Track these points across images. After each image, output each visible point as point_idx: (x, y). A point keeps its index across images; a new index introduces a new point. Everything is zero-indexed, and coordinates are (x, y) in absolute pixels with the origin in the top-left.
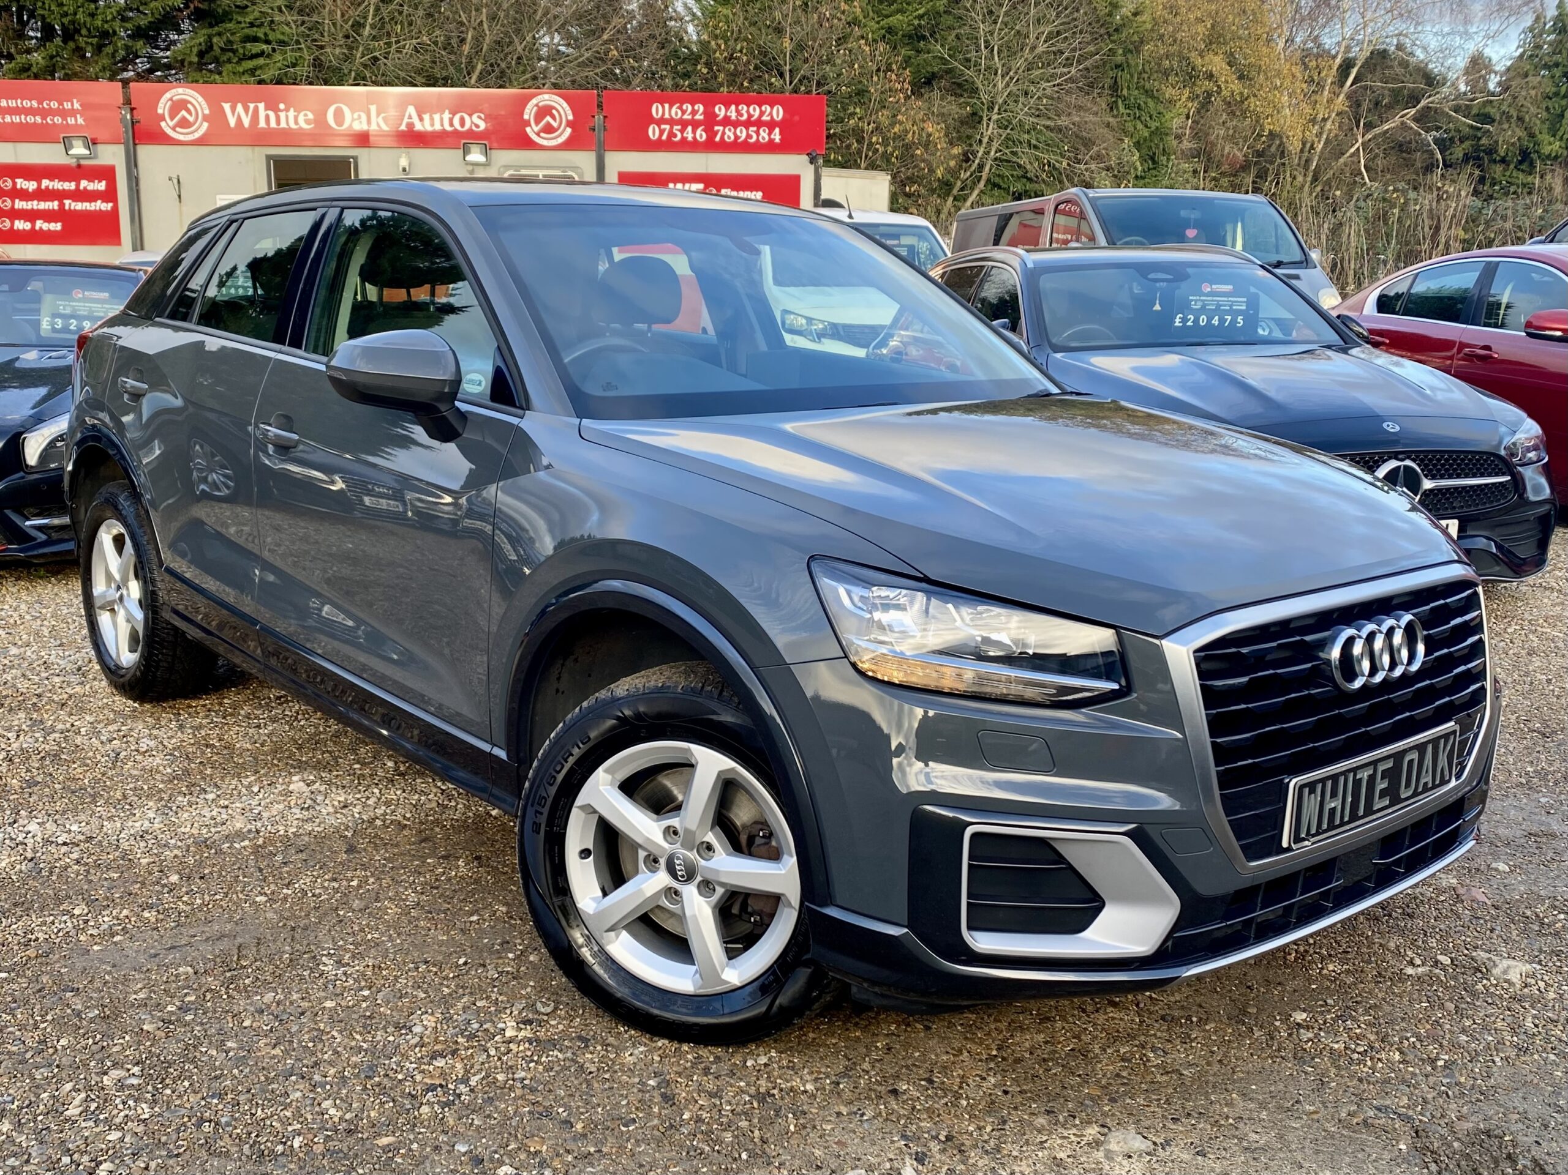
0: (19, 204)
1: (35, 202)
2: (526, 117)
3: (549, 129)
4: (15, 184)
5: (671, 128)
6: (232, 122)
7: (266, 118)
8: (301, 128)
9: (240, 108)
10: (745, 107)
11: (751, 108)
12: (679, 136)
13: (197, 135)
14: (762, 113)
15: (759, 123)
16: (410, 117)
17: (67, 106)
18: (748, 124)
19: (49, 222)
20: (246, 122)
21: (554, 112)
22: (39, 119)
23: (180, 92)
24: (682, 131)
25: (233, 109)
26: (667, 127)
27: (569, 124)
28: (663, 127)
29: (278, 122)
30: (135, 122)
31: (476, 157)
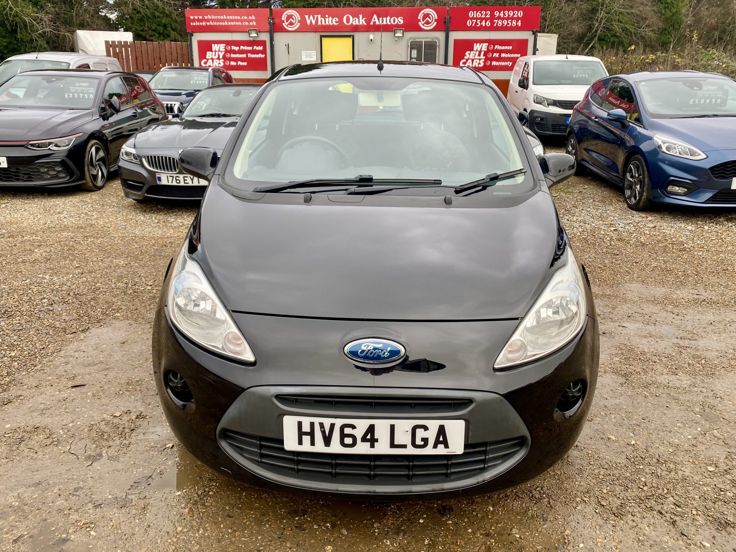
0: (233, 56)
1: (238, 55)
2: (419, 18)
3: (428, 23)
4: (231, 48)
5: (476, 21)
6: (308, 23)
7: (321, 21)
8: (333, 25)
9: (311, 17)
10: (507, 12)
11: (510, 12)
12: (479, 24)
13: (296, 28)
14: (514, 14)
15: (512, 18)
16: (374, 19)
17: (250, 18)
18: (507, 19)
19: (242, 62)
20: (314, 23)
21: (430, 16)
22: (240, 23)
23: (290, 12)
24: (481, 22)
25: (309, 18)
26: (475, 21)
27: (436, 20)
28: (473, 20)
29: (325, 22)
30: (274, 24)
31: (399, 34)
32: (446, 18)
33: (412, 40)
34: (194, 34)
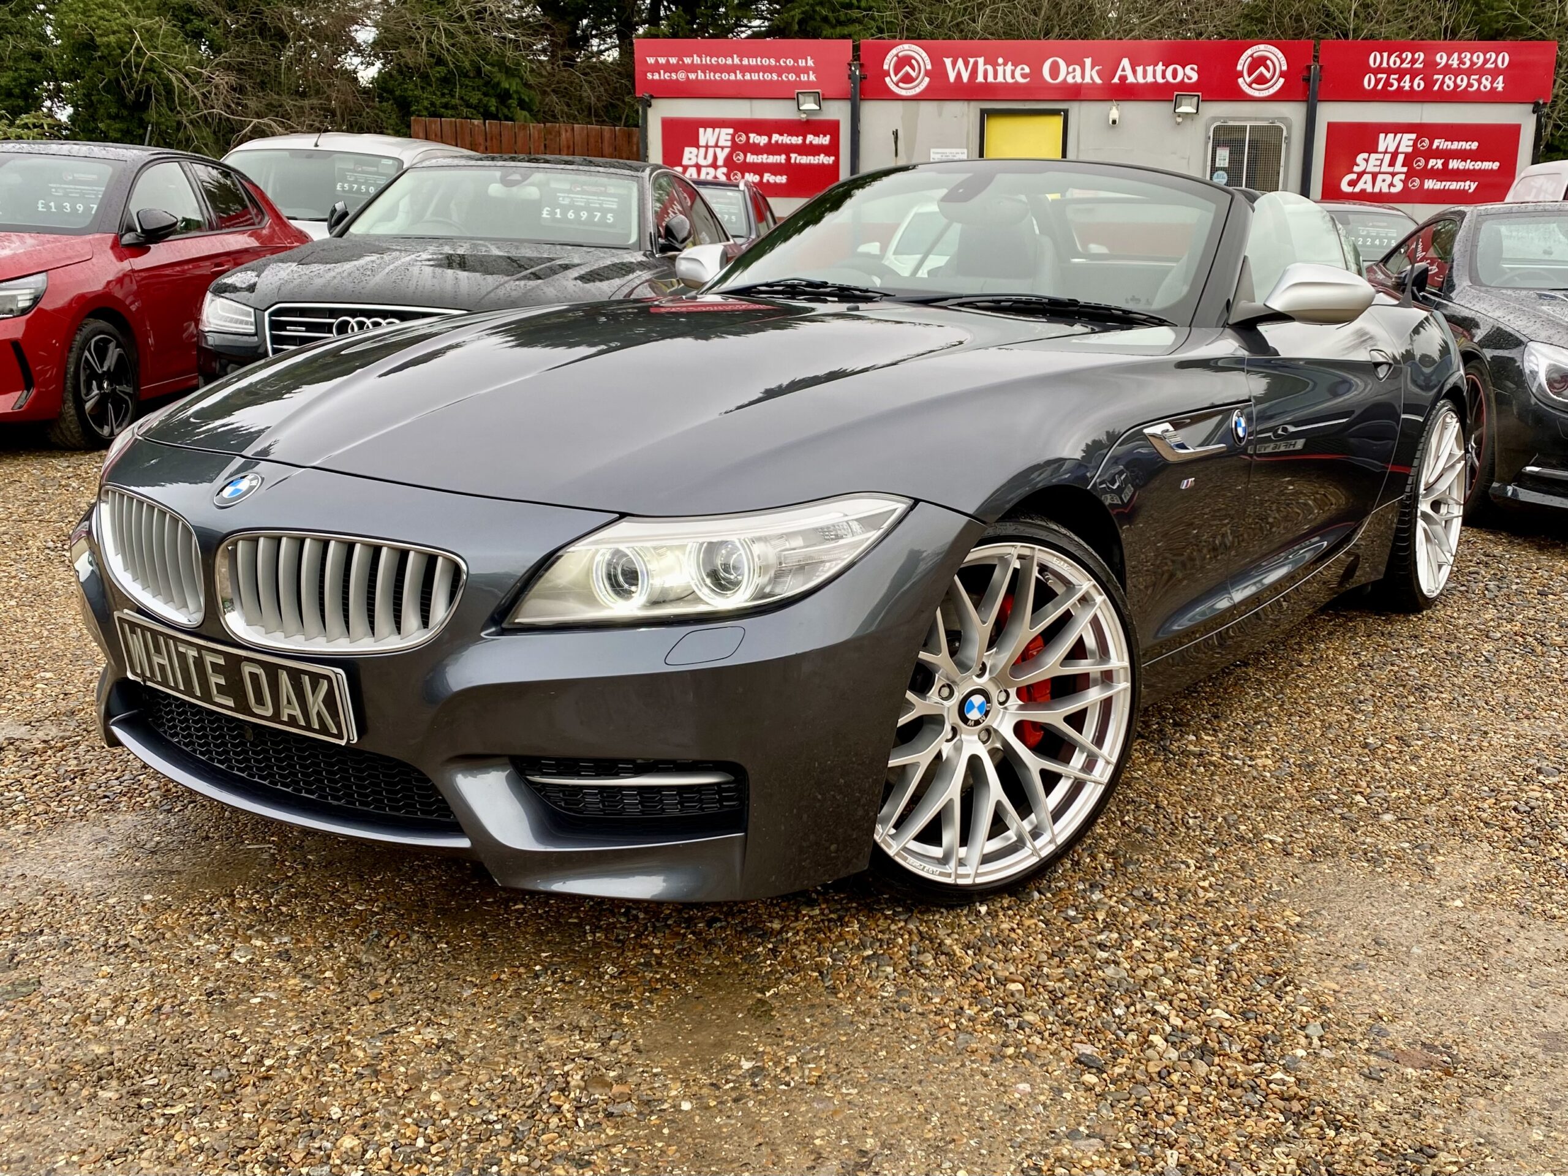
0: (751, 158)
1: (765, 156)
2: (1239, 68)
3: (1261, 80)
4: (748, 138)
5: (1388, 78)
6: (952, 77)
7: (984, 72)
8: (1016, 83)
9: (960, 62)
10: (1469, 55)
11: (1475, 56)
12: (1396, 84)
13: (918, 90)
14: (1486, 61)
15: (1482, 71)
16: (1123, 70)
17: (802, 63)
18: (1469, 72)
19: (775, 174)
20: (965, 77)
21: (1268, 62)
22: (775, 77)
23: (906, 48)
24: (1399, 80)
25: (954, 64)
26: (1384, 76)
27: (1282, 74)
28: (1379, 76)
29: (995, 77)
30: (863, 78)
31: (1187, 108)
32: (1309, 67)
33: (1218, 123)
34: (654, 102)
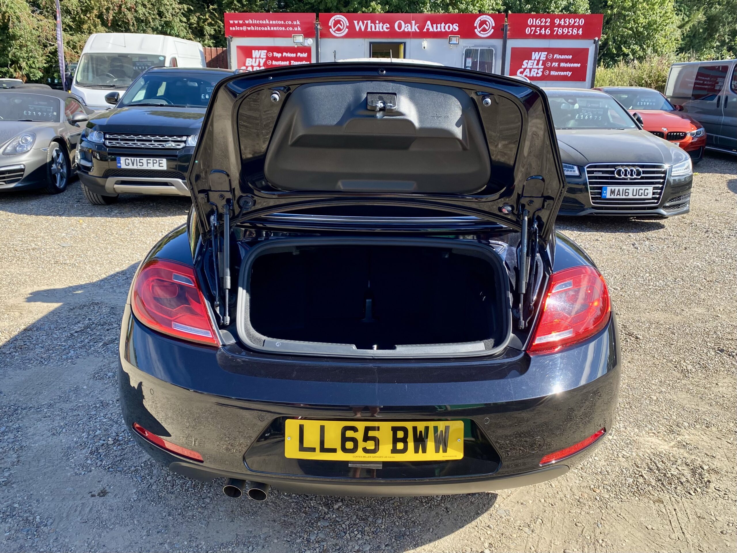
0: (274, 63)
1: (280, 62)
2: (475, 25)
3: (484, 30)
4: (273, 54)
6: (357, 29)
7: (371, 27)
9: (361, 22)
10: (568, 20)
11: (571, 20)
12: (539, 31)
13: (343, 34)
14: (575, 22)
15: (573, 27)
16: (428, 26)
17: (295, 23)
18: (568, 27)
20: (363, 29)
21: (487, 23)
22: (284, 29)
23: (338, 17)
25: (358, 23)
26: (534, 28)
27: (493, 28)
29: (375, 29)
31: (454, 42)
32: (504, 25)
33: (467, 48)
34: (233, 39)
